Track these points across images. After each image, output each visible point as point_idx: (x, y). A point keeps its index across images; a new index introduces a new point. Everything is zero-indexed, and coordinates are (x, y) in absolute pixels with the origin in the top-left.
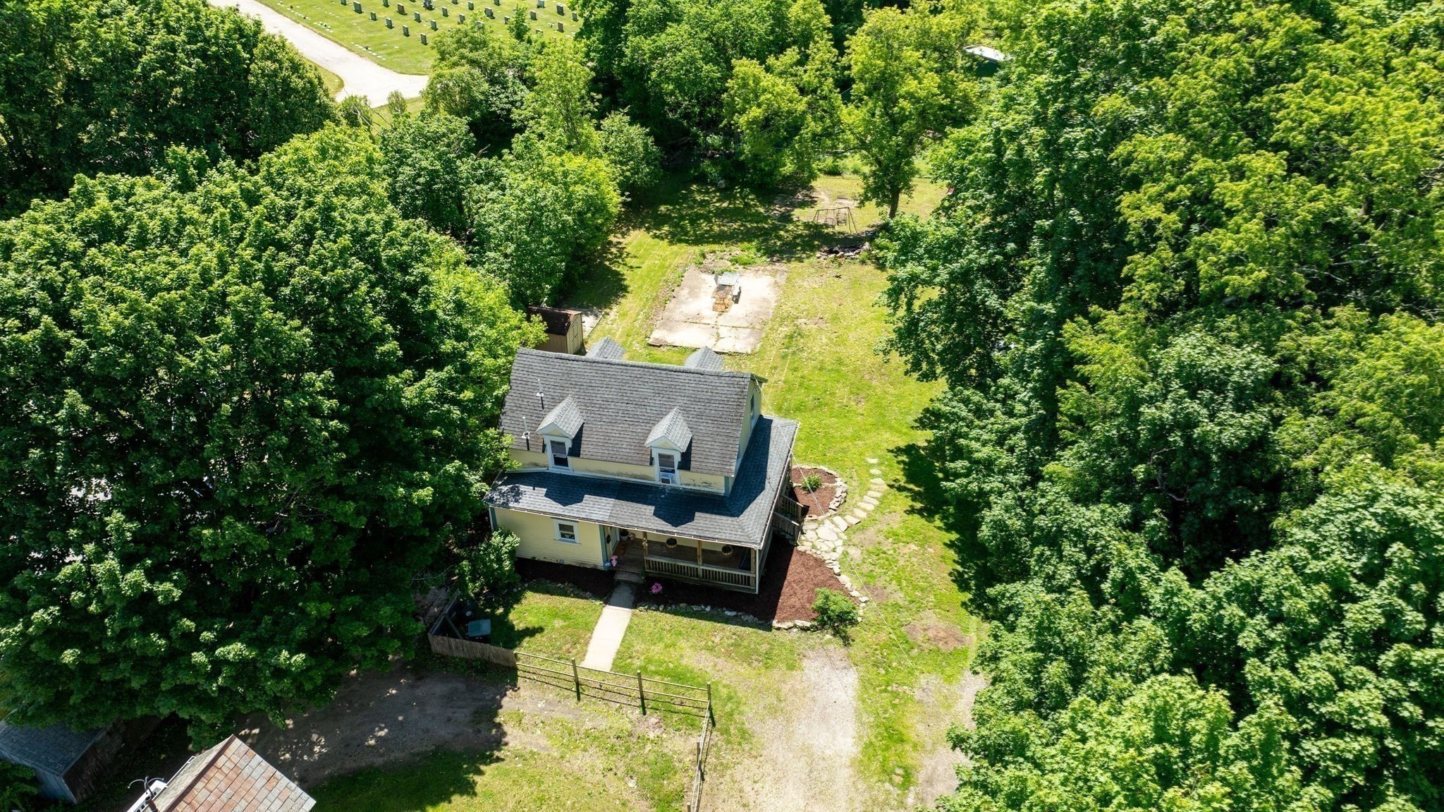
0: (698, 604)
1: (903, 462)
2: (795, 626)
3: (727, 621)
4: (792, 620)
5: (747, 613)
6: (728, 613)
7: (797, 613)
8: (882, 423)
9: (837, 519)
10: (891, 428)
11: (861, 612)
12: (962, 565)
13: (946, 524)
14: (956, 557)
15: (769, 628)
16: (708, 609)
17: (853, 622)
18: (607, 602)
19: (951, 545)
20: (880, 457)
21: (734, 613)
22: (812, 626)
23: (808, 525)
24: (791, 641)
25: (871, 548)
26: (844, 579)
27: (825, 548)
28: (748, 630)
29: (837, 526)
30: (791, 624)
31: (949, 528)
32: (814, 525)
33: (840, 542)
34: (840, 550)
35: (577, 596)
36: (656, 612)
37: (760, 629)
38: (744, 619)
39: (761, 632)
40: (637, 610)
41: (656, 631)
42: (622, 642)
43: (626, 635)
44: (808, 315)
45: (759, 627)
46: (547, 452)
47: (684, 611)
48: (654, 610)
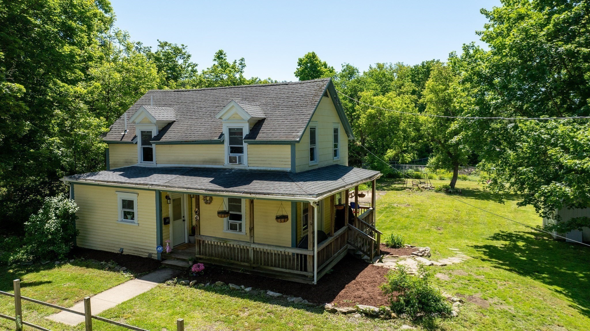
0: (238, 283)
1: (482, 251)
2: (358, 311)
3: (268, 300)
4: (355, 304)
6: (271, 293)
7: (364, 301)
8: (459, 235)
9: (420, 259)
10: (469, 239)
13: (543, 281)
14: (569, 299)
15: (321, 310)
16: (248, 289)
17: (443, 313)
18: (136, 277)
19: (559, 292)
20: (460, 248)
21: (278, 294)
22: (382, 312)
23: (388, 259)
24: (351, 326)
25: (460, 276)
28: (290, 309)
29: (420, 262)
30: (351, 309)
32: (393, 258)
35: (110, 269)
36: (183, 287)
37: (307, 310)
38: (290, 300)
39: (308, 313)
40: (165, 284)
41: (172, 300)
42: (123, 303)
43: (134, 299)
44: (399, 203)
45: (308, 308)
46: (136, 143)
47: (219, 288)
48: (183, 285)
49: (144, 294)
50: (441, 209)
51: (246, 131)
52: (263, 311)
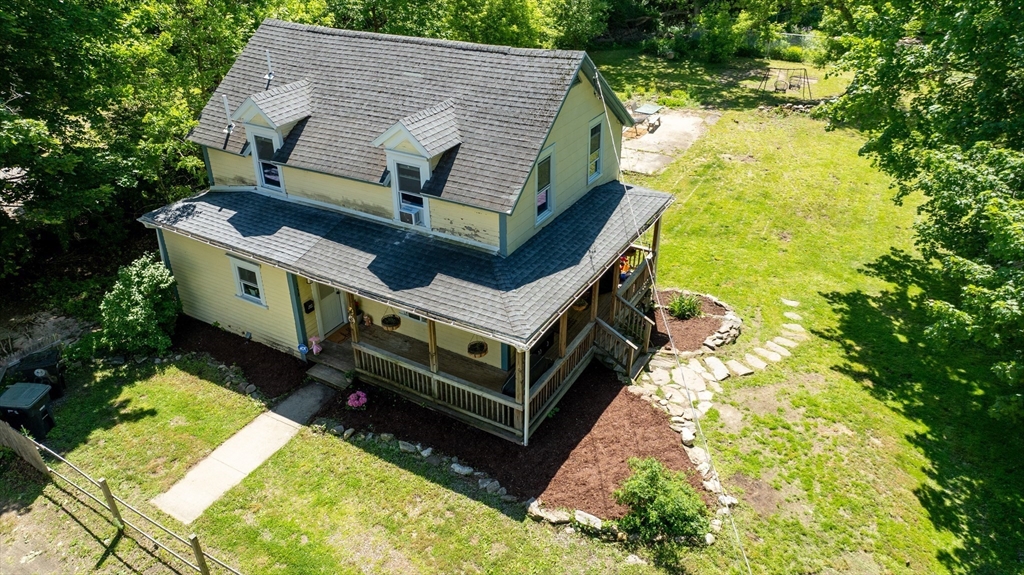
0: (413, 440)
1: (841, 310)
2: (573, 521)
3: (449, 481)
4: (570, 507)
5: (492, 475)
6: (457, 468)
7: (587, 498)
8: (813, 259)
9: (712, 361)
10: (826, 270)
11: (716, 525)
12: (940, 480)
13: (906, 407)
14: (927, 464)
15: (520, 514)
16: (426, 453)
17: (694, 542)
18: (270, 407)
19: (919, 441)
20: (802, 300)
21: (466, 470)
22: (605, 530)
23: (659, 361)
24: (556, 551)
25: (762, 416)
26: (699, 455)
27: (678, 398)
28: (481, 508)
29: (709, 370)
31: (911, 413)
32: (669, 363)
33: (709, 395)
34: (704, 407)
35: (235, 388)
36: (336, 439)
37: (502, 511)
38: (481, 486)
39: (503, 517)
40: (310, 429)
41: (319, 470)
42: (250, 476)
43: (265, 465)
44: (736, 152)
45: (503, 507)
46: (250, 154)
47: (385, 447)
48: (335, 435)
49: (280, 453)
50: (806, 174)
51: (425, 176)
52: (440, 506)
